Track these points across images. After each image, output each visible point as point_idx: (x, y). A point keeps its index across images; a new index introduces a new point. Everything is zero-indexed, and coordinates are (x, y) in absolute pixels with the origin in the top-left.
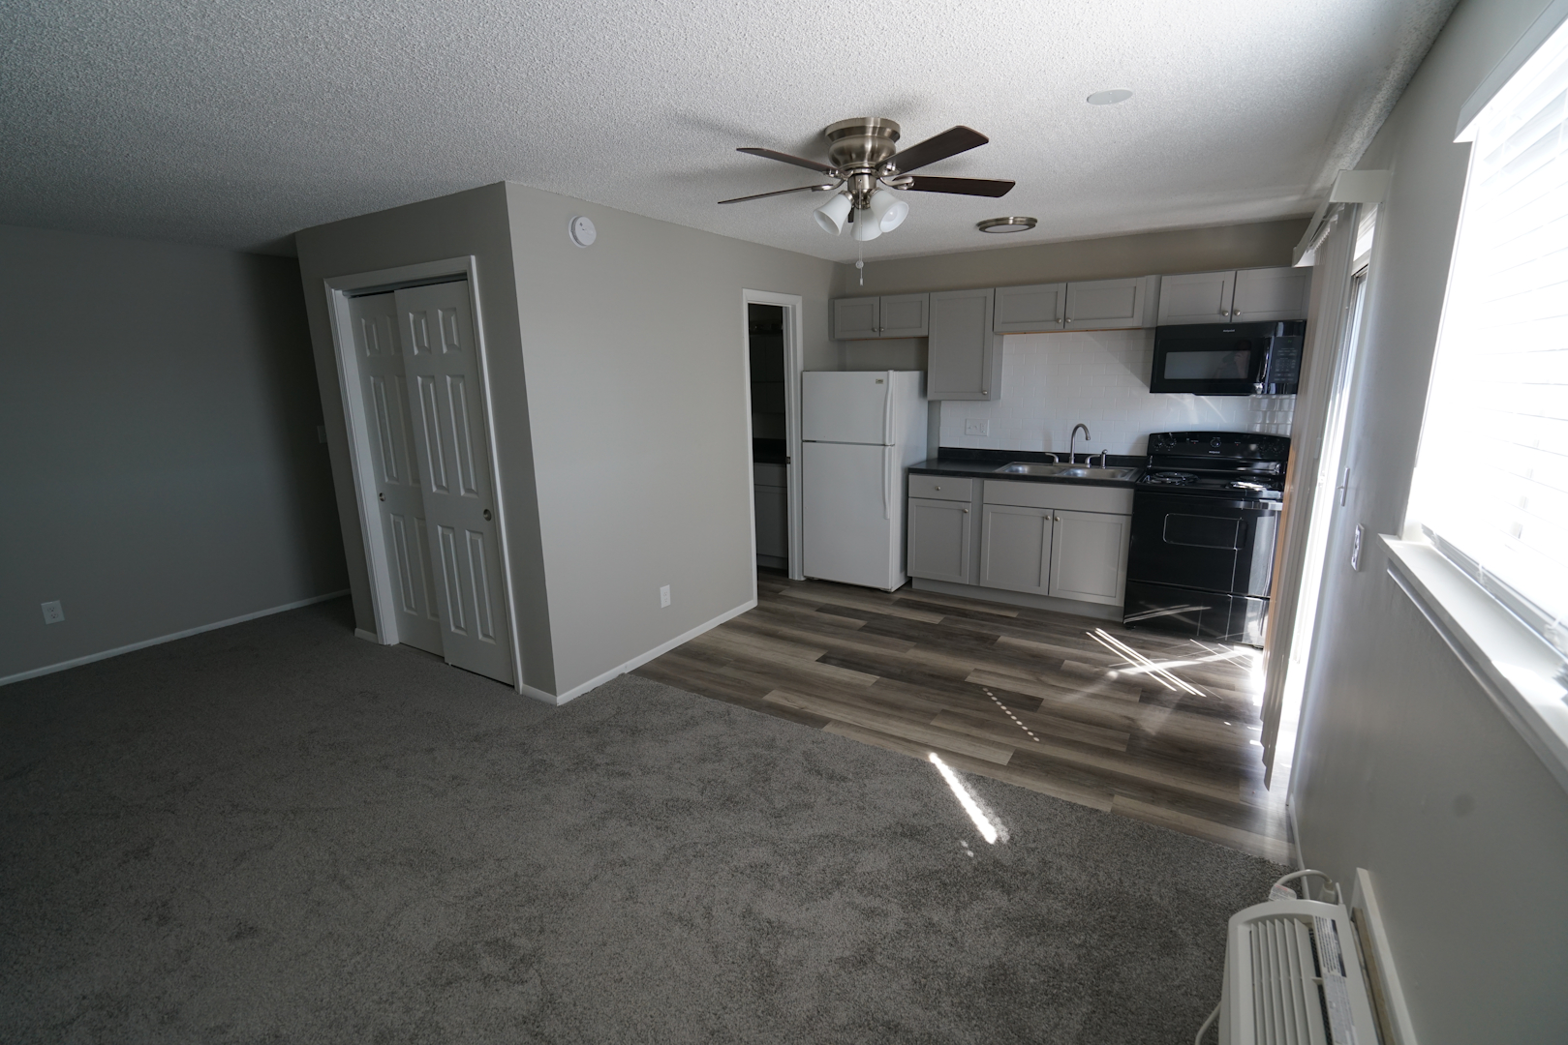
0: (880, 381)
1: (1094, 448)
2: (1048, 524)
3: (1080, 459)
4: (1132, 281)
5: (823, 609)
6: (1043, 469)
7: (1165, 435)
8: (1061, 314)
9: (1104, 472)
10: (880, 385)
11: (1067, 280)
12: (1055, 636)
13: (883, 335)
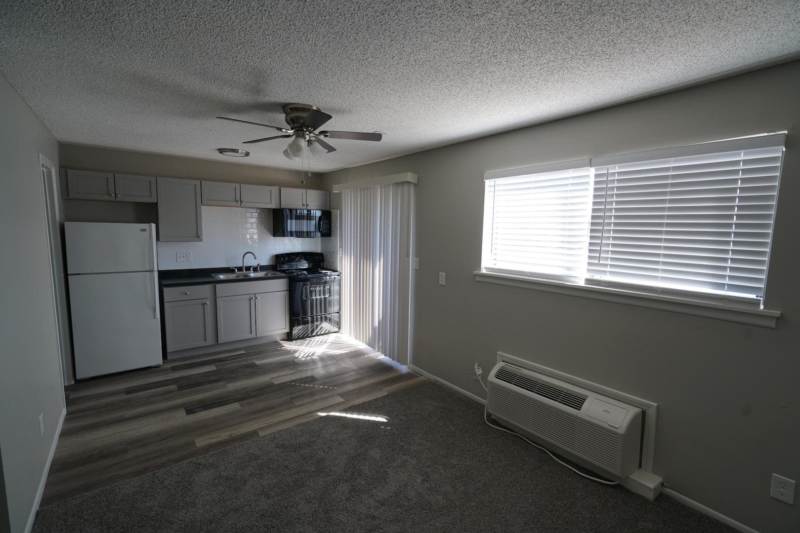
0: (144, 230)
1: (254, 263)
2: (253, 302)
3: (248, 268)
4: (269, 188)
5: (128, 391)
6: (231, 276)
7: (282, 255)
8: (238, 199)
9: (261, 274)
10: (144, 233)
11: (240, 183)
12: (272, 353)
13: (118, 199)
